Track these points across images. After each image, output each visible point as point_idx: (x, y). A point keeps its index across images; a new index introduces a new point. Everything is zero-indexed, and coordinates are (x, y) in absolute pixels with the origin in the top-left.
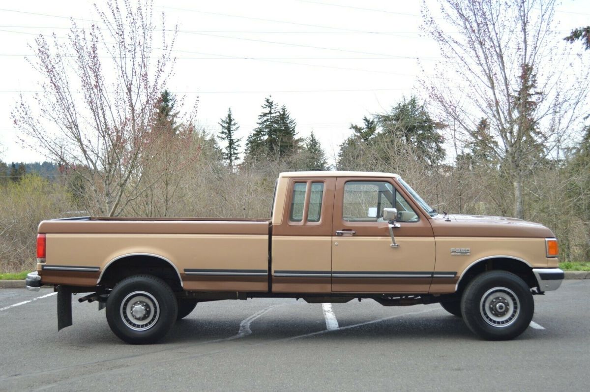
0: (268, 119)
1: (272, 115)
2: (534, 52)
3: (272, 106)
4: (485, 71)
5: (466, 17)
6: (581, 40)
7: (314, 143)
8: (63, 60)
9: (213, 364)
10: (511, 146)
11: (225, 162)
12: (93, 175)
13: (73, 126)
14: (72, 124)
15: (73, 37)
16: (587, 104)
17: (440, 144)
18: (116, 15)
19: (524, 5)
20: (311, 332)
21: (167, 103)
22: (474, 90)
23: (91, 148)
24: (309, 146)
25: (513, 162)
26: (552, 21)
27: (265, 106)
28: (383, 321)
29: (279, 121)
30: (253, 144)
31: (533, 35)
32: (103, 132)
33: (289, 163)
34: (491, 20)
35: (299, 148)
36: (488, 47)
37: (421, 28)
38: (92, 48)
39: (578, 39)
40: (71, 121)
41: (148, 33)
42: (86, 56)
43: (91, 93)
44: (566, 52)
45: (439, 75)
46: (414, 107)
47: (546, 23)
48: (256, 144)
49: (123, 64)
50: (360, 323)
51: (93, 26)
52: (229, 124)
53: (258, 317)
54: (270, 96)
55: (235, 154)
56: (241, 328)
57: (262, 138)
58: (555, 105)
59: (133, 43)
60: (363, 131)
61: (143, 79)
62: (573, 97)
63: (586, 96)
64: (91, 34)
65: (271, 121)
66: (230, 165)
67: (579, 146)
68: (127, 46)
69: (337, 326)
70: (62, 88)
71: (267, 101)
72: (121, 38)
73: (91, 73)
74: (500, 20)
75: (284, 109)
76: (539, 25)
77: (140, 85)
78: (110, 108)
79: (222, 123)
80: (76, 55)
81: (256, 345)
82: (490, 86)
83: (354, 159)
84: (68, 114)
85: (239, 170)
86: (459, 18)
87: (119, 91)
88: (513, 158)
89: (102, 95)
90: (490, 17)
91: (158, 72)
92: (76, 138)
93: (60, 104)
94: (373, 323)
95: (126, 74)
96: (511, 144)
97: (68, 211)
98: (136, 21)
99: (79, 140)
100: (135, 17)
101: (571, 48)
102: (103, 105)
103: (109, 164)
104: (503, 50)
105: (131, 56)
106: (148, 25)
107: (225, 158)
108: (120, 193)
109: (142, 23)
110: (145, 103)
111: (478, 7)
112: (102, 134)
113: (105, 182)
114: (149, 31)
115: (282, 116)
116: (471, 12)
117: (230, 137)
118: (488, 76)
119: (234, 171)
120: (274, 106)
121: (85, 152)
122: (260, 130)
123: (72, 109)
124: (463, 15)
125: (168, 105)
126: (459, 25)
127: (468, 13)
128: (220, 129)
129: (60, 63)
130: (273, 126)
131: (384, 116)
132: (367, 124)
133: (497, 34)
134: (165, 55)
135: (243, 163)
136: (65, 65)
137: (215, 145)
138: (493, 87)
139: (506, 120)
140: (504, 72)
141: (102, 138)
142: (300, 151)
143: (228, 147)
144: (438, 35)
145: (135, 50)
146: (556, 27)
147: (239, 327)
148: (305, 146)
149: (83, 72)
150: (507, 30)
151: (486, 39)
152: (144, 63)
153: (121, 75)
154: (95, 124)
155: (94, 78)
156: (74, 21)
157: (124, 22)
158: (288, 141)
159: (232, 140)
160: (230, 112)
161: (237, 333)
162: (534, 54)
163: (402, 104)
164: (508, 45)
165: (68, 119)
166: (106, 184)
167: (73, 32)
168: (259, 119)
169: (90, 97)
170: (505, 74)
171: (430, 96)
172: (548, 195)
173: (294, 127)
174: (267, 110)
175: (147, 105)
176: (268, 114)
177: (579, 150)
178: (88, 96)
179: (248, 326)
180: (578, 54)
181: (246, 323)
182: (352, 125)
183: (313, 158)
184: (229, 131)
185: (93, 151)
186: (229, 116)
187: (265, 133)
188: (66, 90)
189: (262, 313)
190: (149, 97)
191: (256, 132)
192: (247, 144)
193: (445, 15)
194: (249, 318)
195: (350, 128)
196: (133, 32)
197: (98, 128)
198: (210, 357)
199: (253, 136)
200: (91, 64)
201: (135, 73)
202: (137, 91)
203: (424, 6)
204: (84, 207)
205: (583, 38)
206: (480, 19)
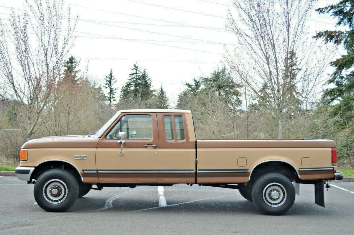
0: (134, 77)
1: (138, 75)
2: (293, 43)
3: (138, 69)
4: (264, 54)
5: (254, 20)
6: (323, 38)
7: (162, 93)
8: (5, 34)
9: (86, 225)
10: (278, 99)
11: (107, 102)
12: (20, 106)
13: (9, 75)
14: (9, 74)
15: (12, 19)
16: (323, 76)
17: (239, 97)
18: (40, 8)
19: (288, 15)
20: (149, 208)
21: (72, 64)
22: (257, 65)
23: (20, 89)
24: (159, 95)
25: (278, 109)
26: (305, 25)
27: (133, 69)
28: (194, 202)
29: (141, 78)
30: (125, 92)
31: (293, 33)
32: (28, 80)
33: (146, 105)
34: (269, 24)
35: (153, 95)
36: (266, 39)
37: (227, 26)
38: (24, 27)
39: (321, 37)
40: (8, 72)
41: (59, 20)
42: (19, 32)
43: (21, 55)
44: (312, 44)
45: (236, 55)
46: (224, 74)
47: (301, 26)
48: (127, 92)
49: (43, 38)
50: (180, 203)
51: (25, 14)
52: (110, 79)
53: (118, 197)
54: (137, 63)
55: (113, 97)
56: (106, 204)
57: (131, 88)
58: (305, 76)
59: (50, 26)
60: (192, 87)
61: (55, 48)
62: (316, 72)
63: (323, 72)
64: (23, 19)
65: (136, 79)
66: (110, 104)
67: (319, 102)
68: (46, 27)
69: (166, 204)
70: (3, 51)
71: (135, 66)
72: (42, 22)
73: (22, 43)
74: (274, 24)
75: (145, 71)
76: (297, 28)
77: (53, 52)
78: (33, 65)
79: (106, 78)
80: (13, 31)
81: (115, 214)
82: (267, 63)
83: (186, 103)
84: (6, 67)
85: (115, 108)
86: (250, 21)
87: (39, 55)
88: (279, 106)
89: (29, 57)
90: (268, 21)
91: (64, 44)
92: (11, 82)
93: (2, 61)
94: (188, 203)
95: (44, 44)
96: (278, 98)
97: (5, 128)
98: (52, 12)
99: (13, 84)
100: (52, 10)
101: (315, 43)
102: (29, 63)
103: (31, 100)
104: (275, 42)
105: (48, 33)
106: (60, 15)
107: (107, 100)
108: (37, 118)
109: (56, 14)
110: (55, 63)
111: (261, 15)
112: (28, 81)
113: (28, 111)
114: (60, 19)
115: (143, 76)
116: (256, 18)
117: (111, 87)
118: (265, 57)
119: (112, 108)
120: (139, 69)
121: (16, 91)
122: (129, 83)
123: (9, 65)
124: (252, 19)
125: (73, 65)
126: (250, 25)
127: (255, 18)
128: (105, 82)
129: (3, 35)
130: (137, 81)
131: (205, 79)
132: (195, 83)
133: (271, 32)
134: (69, 34)
135: (118, 104)
136: (6, 37)
137: (101, 92)
138: (268, 64)
139: (275, 83)
140: (275, 55)
141: (28, 83)
142: (153, 97)
143: (110, 93)
144: (236, 30)
145: (50, 30)
146: (307, 29)
147: (105, 203)
148: (157, 94)
149: (17, 42)
150: (278, 30)
151: (265, 35)
152: (56, 38)
153: (41, 45)
154: (23, 74)
155: (24, 46)
156: (13, 10)
157: (45, 12)
158: (146, 91)
159: (112, 89)
160: (111, 72)
161: (103, 207)
162: (293, 45)
163: (217, 72)
164: (278, 39)
165: (6, 71)
166: (29, 112)
167: (12, 17)
168: (129, 76)
169: (21, 57)
170: (276, 56)
171: (231, 67)
172: (299, 130)
173: (151, 82)
174: (134, 71)
175: (57, 64)
176: (135, 73)
177: (319, 104)
178: (19, 57)
179: (111, 203)
180: (319, 47)
181: (110, 201)
182: (186, 83)
183: (161, 102)
184: (110, 83)
185: (21, 91)
186: (111, 74)
187: (132, 85)
188: (6, 52)
189: (121, 195)
190: (58, 59)
191: (127, 84)
192: (121, 92)
193: (241, 19)
194: (112, 198)
195: (185, 85)
196: (50, 19)
197: (25, 77)
198: (85, 221)
199: (125, 87)
200: (23, 37)
201: (50, 44)
202: (50, 56)
203: (229, 13)
204: (16, 126)
205: (324, 37)
206: (262, 22)
